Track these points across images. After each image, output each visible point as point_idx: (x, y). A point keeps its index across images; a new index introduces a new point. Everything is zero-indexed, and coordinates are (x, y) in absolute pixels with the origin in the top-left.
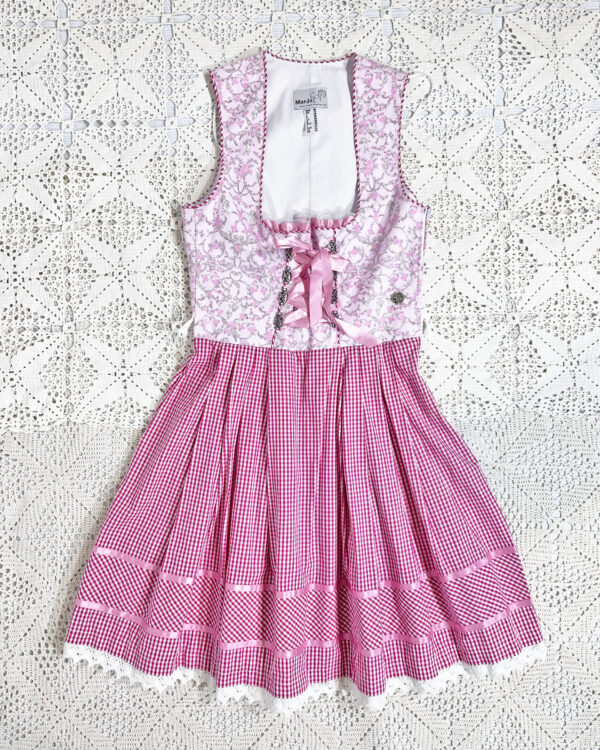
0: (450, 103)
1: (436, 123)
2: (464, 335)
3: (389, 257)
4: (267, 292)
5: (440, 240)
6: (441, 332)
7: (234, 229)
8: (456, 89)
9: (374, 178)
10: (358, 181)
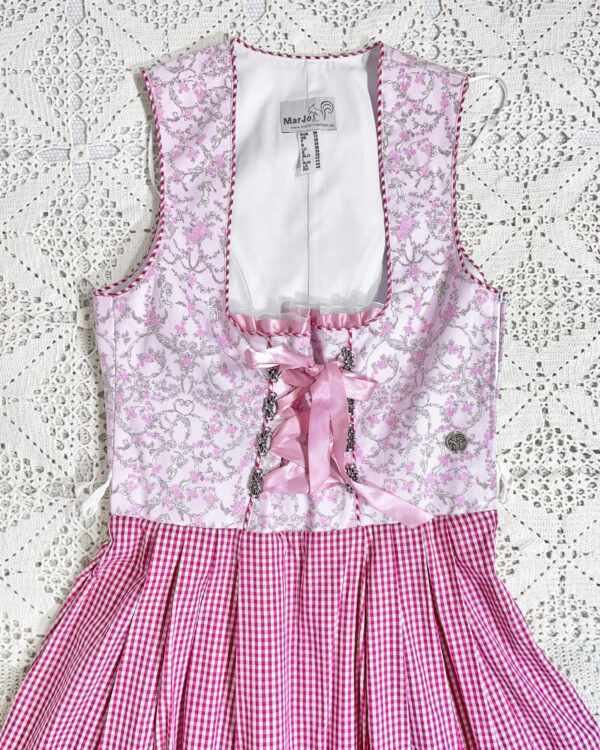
0: (534, 121)
1: (512, 155)
2: (565, 501)
3: (441, 375)
4: (237, 434)
5: (522, 342)
6: (529, 495)
7: (181, 330)
8: (544, 100)
9: (413, 243)
10: (387, 248)
